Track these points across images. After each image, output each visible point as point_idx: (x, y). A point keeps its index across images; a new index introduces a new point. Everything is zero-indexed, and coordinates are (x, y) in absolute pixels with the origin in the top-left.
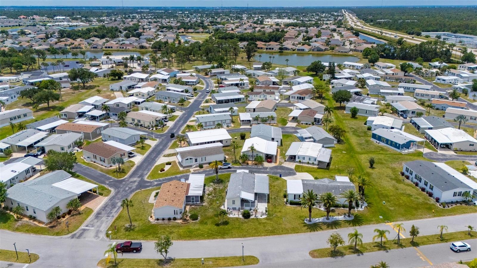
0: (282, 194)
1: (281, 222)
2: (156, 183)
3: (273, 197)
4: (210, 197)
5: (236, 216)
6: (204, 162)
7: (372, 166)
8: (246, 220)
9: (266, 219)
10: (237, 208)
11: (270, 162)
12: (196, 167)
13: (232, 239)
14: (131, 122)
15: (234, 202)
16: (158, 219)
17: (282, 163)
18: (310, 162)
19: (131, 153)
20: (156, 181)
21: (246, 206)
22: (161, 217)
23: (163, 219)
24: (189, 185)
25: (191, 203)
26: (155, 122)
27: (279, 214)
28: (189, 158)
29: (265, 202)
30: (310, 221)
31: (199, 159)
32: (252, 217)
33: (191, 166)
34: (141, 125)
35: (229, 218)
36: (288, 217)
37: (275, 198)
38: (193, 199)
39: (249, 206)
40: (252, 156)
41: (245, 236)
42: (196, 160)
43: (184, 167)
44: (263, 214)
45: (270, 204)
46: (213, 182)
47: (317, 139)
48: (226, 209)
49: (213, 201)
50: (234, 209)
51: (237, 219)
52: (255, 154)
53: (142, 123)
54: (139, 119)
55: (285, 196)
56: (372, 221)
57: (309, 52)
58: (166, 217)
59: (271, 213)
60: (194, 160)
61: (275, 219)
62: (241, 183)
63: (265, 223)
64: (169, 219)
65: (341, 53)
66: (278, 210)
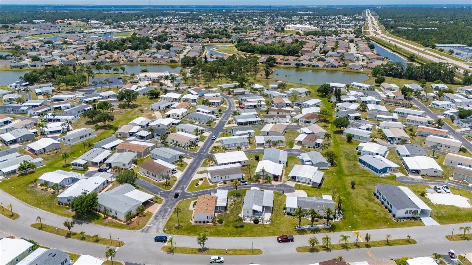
0: (282, 207)
1: (280, 227)
2: (193, 195)
3: (276, 209)
4: (231, 207)
5: (249, 222)
6: (227, 179)
7: (353, 187)
8: (256, 225)
9: (270, 225)
10: (250, 216)
11: (277, 181)
12: (222, 183)
13: (246, 238)
14: (171, 142)
15: (248, 212)
16: (196, 222)
17: (286, 182)
18: (307, 182)
19: (174, 170)
20: (194, 193)
21: (256, 215)
22: (198, 220)
23: (200, 222)
24: (217, 198)
25: (218, 211)
26: (189, 143)
27: (279, 222)
28: (216, 176)
29: (270, 213)
30: (300, 227)
31: (224, 177)
32: (260, 223)
33: (217, 182)
34: (179, 145)
35: (244, 223)
36: (285, 224)
37: (277, 210)
38: (220, 208)
39: (258, 215)
40: (263, 176)
41: (254, 236)
42: (221, 178)
43: (213, 183)
44: (267, 221)
45: (273, 214)
46: (234, 196)
47: (314, 163)
48: (242, 216)
49: (234, 210)
50: (248, 217)
51: (250, 224)
52: (265, 174)
53: (179, 143)
54: (178, 140)
55: (285, 209)
56: (343, 229)
57: (323, 69)
58: (202, 220)
59: (273, 220)
60: (220, 178)
61: (276, 225)
62: (253, 198)
63: (268, 227)
64: (204, 222)
65: (353, 71)
66: (279, 219)
